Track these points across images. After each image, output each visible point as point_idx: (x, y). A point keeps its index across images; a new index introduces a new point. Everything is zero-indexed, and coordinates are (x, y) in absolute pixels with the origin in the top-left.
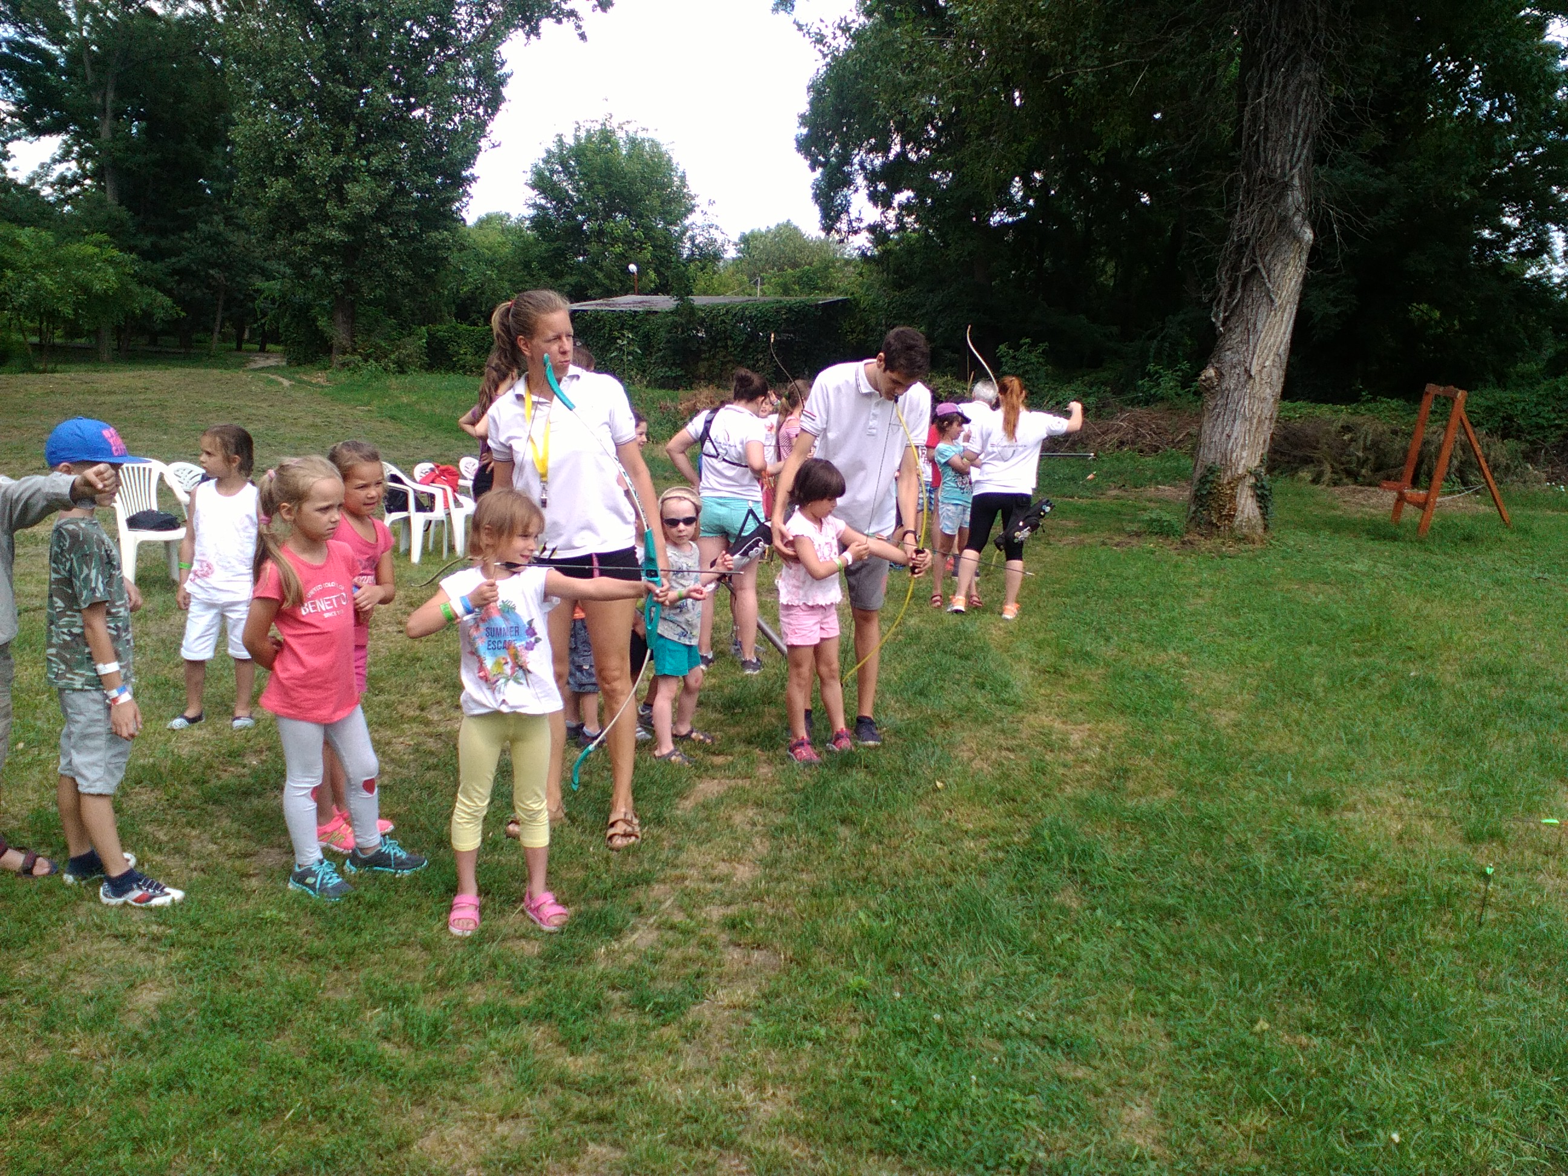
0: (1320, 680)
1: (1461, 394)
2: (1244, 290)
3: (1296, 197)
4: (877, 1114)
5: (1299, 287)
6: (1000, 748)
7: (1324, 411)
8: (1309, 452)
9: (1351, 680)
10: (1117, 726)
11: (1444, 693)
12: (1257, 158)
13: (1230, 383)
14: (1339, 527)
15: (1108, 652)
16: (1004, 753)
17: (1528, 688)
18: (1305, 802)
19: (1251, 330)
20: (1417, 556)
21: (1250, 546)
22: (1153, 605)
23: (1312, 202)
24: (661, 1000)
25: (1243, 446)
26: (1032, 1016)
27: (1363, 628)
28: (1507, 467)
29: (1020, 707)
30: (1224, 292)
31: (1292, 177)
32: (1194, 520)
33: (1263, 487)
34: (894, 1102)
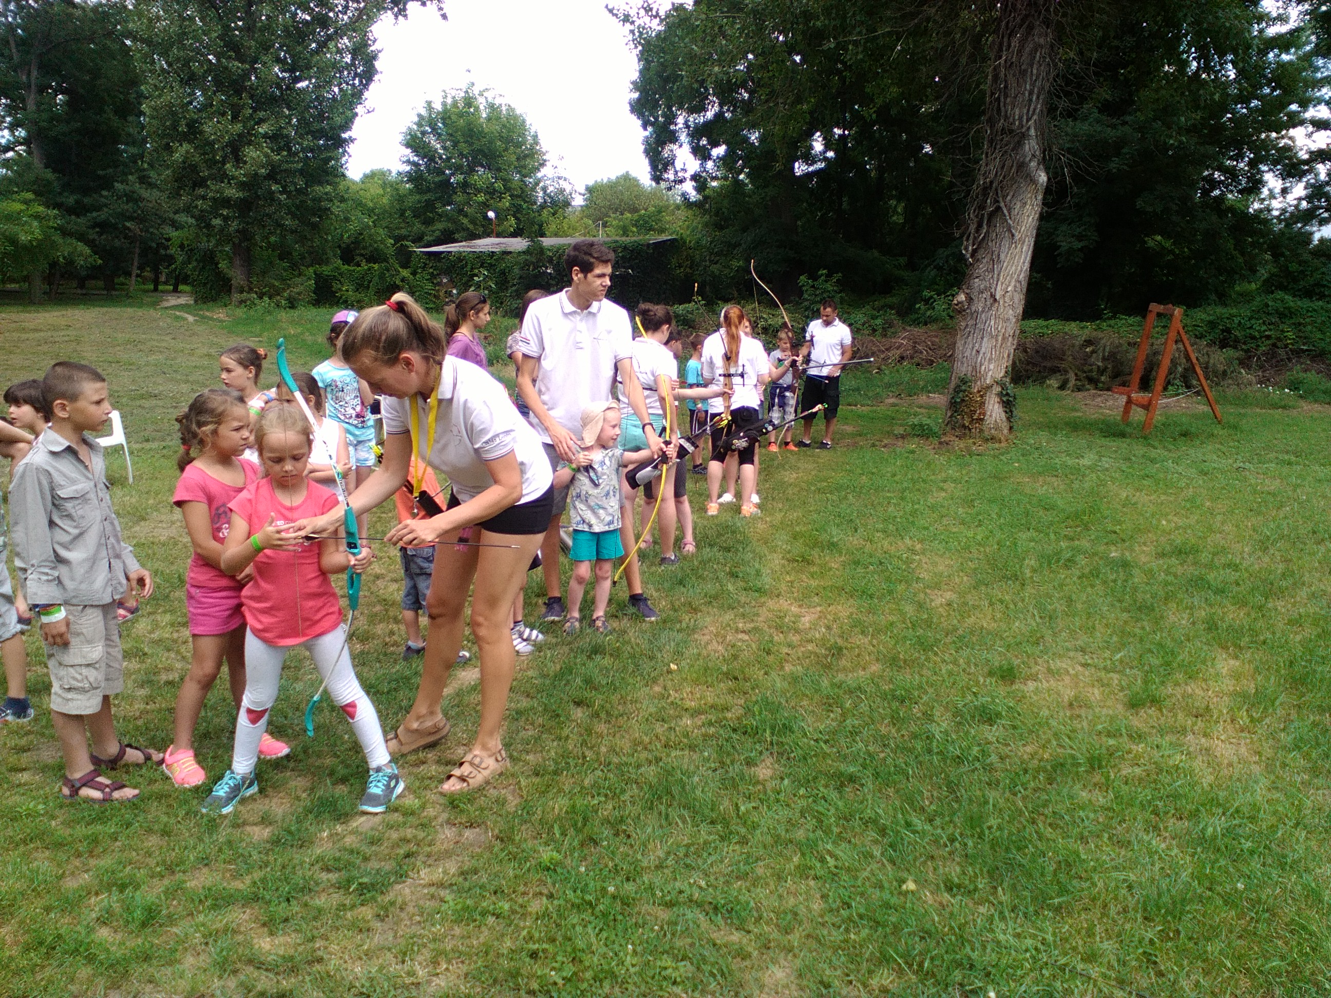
0: (1031, 562)
1: (1178, 311)
2: (989, 225)
3: (1032, 146)
4: (535, 986)
5: (1036, 223)
6: (737, 631)
7: (1073, 327)
8: (1056, 363)
9: (1058, 561)
10: (844, 609)
11: (1136, 571)
12: (999, 110)
13: (979, 306)
14: (1076, 427)
15: (855, 541)
16: (741, 636)
17: (1210, 566)
18: (991, 674)
19: (995, 260)
20: (1139, 449)
21: (997, 445)
22: (902, 499)
23: (1046, 149)
24: (365, 880)
25: (990, 360)
26: (703, 883)
27: (1077, 515)
28: (1225, 372)
29: (765, 593)
30: (972, 228)
31: (1029, 128)
32: (952, 424)
33: (1007, 394)
34: (553, 973)
